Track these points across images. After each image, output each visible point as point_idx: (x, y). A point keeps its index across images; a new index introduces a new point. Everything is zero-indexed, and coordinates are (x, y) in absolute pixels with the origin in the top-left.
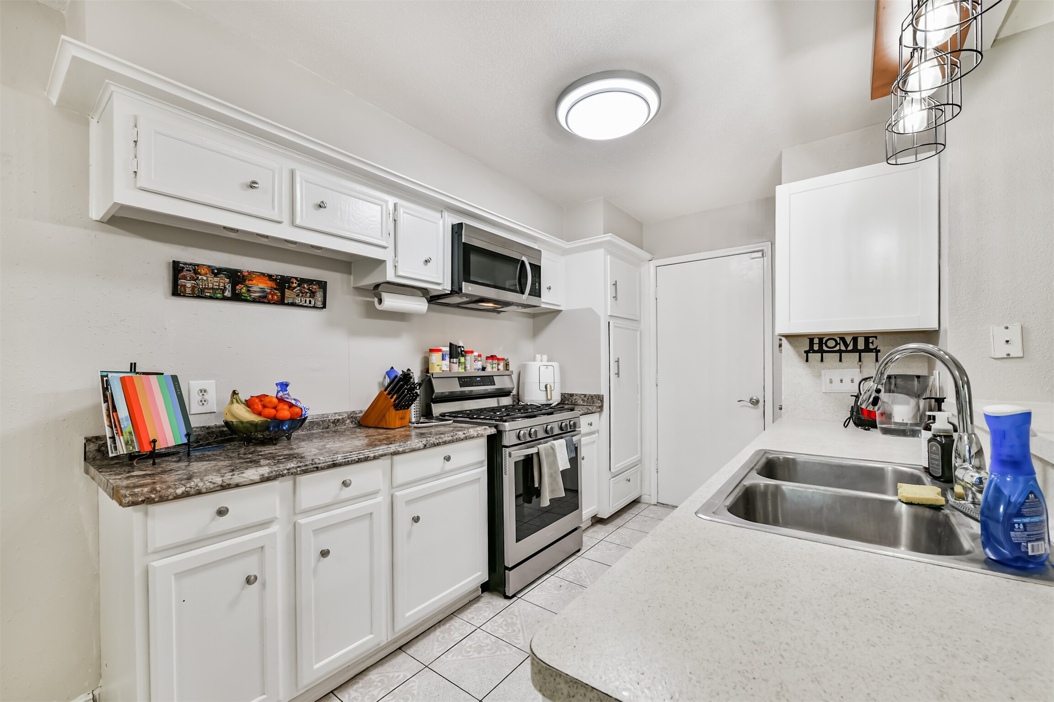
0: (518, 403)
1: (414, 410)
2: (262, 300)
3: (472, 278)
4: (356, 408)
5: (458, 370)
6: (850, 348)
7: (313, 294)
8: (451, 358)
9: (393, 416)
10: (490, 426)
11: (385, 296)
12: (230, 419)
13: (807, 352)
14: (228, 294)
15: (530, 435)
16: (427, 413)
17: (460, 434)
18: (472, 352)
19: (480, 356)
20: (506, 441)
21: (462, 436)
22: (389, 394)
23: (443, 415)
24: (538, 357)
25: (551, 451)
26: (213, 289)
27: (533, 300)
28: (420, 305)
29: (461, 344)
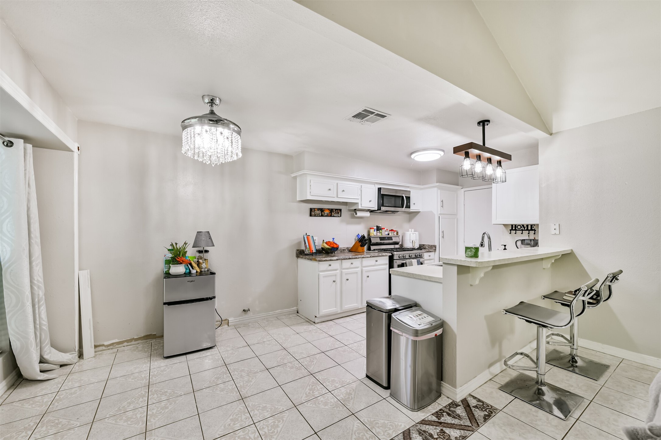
0: (402, 247)
1: (366, 247)
2: (327, 216)
3: (384, 205)
4: (349, 247)
5: (379, 235)
6: (526, 229)
7: (338, 213)
8: (377, 231)
9: (360, 248)
10: (390, 253)
11: (357, 212)
12: (323, 247)
13: (511, 230)
14: (320, 215)
15: (403, 257)
16: (369, 249)
17: (380, 254)
18: (384, 229)
19: (387, 230)
20: (395, 258)
21: (381, 255)
22: (359, 242)
23: (374, 250)
24: (410, 230)
25: (411, 263)
26: (317, 214)
27: (407, 210)
28: (368, 214)
29: (380, 226)
